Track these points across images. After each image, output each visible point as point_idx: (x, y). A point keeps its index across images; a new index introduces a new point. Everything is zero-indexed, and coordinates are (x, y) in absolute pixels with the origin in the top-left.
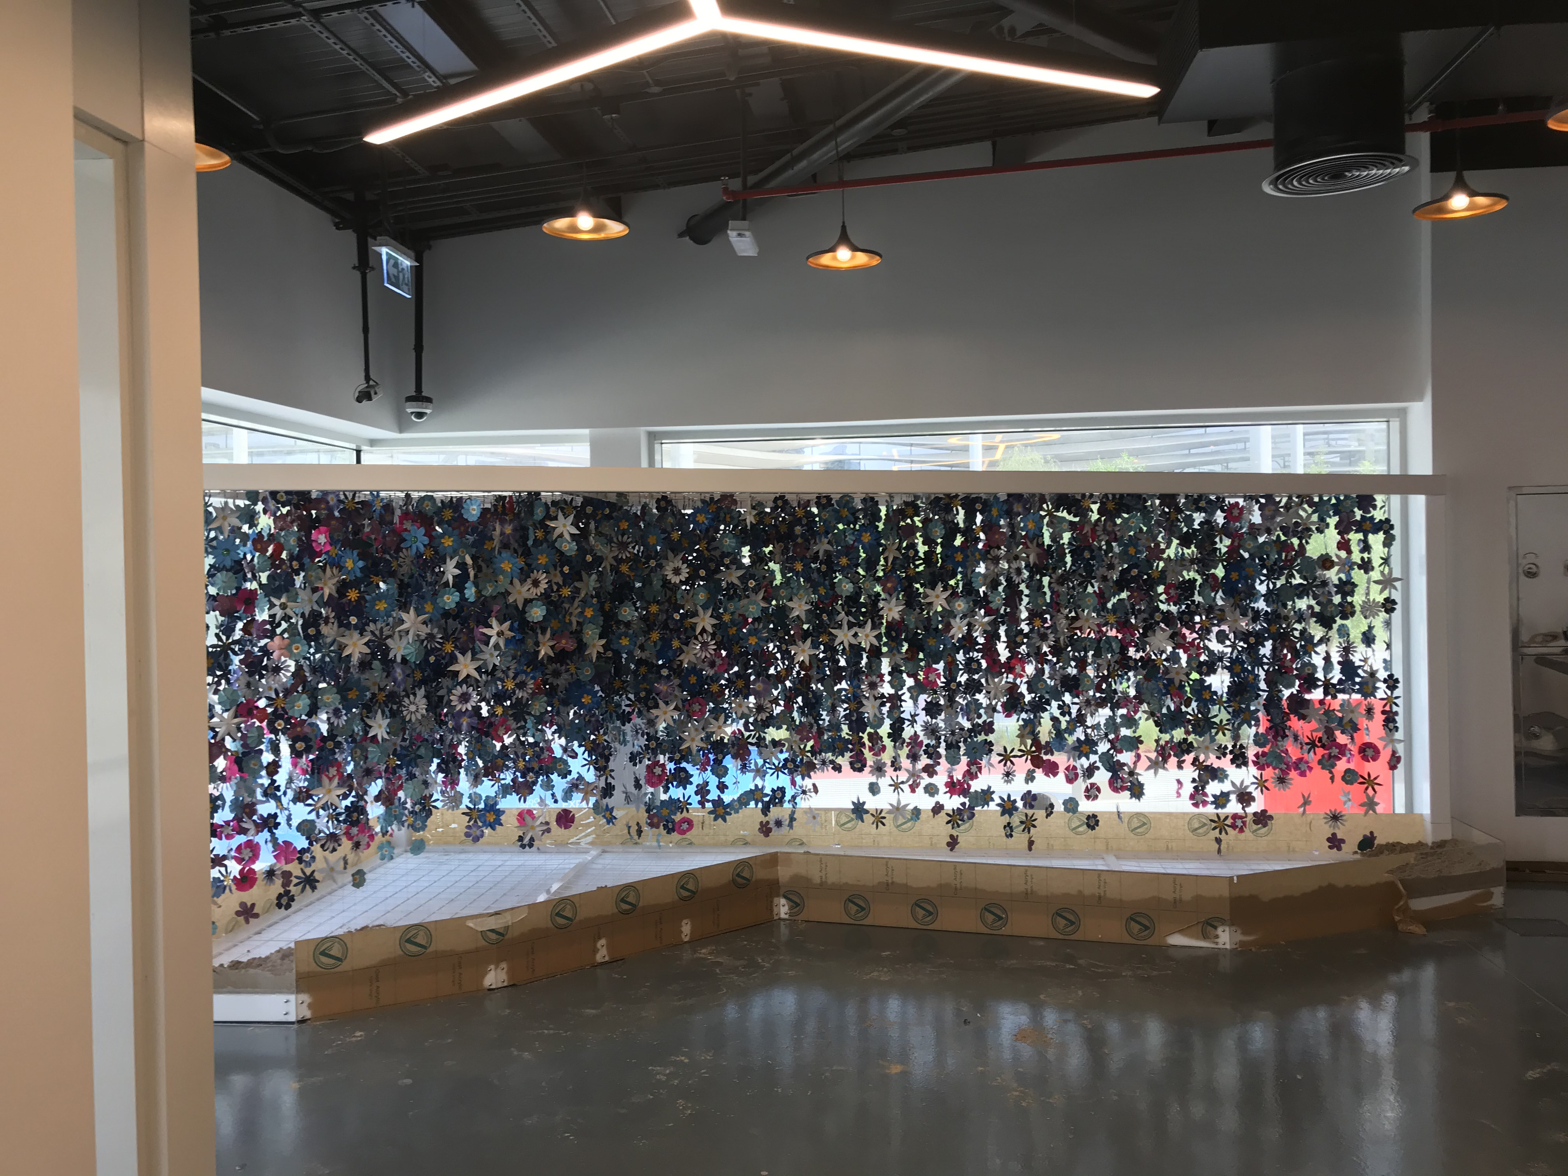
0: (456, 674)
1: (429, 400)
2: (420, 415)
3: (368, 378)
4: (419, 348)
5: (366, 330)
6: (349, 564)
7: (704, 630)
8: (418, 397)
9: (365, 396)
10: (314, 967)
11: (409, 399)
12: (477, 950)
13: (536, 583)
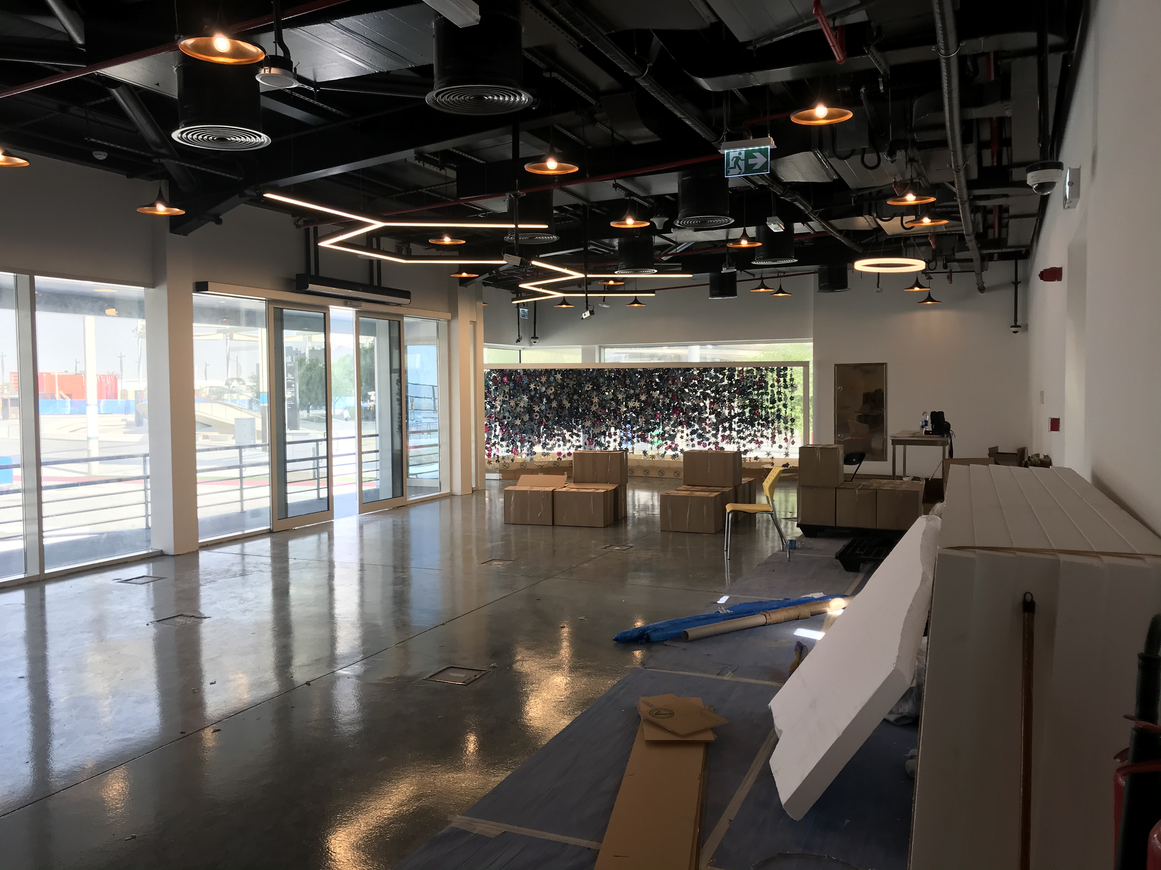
0: (534, 410)
1: (537, 338)
2: (535, 342)
3: (519, 336)
4: (535, 323)
5: (519, 324)
6: (511, 385)
7: (595, 402)
8: (535, 337)
9: (518, 341)
10: (502, 468)
11: (532, 338)
12: (536, 469)
13: (551, 390)
